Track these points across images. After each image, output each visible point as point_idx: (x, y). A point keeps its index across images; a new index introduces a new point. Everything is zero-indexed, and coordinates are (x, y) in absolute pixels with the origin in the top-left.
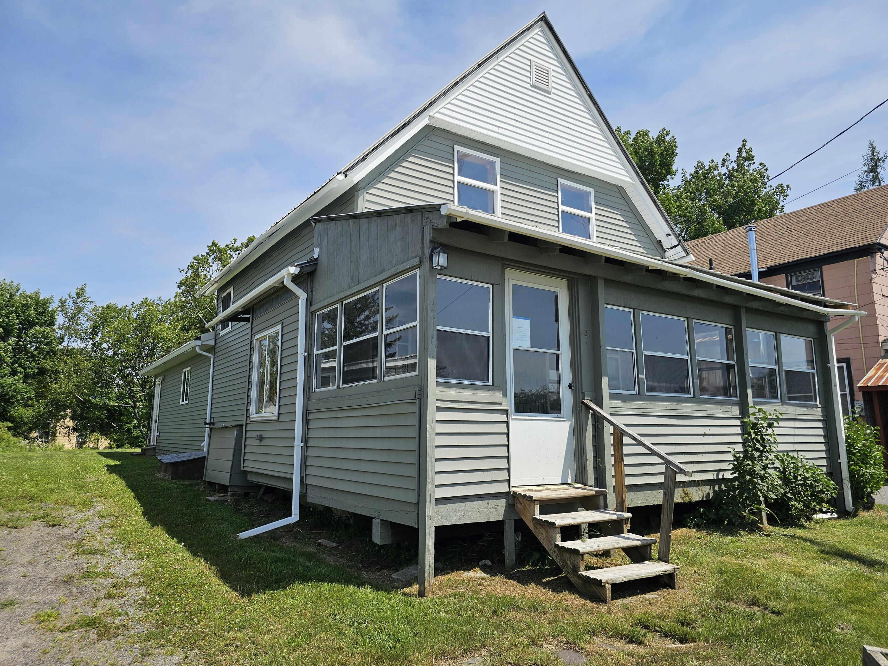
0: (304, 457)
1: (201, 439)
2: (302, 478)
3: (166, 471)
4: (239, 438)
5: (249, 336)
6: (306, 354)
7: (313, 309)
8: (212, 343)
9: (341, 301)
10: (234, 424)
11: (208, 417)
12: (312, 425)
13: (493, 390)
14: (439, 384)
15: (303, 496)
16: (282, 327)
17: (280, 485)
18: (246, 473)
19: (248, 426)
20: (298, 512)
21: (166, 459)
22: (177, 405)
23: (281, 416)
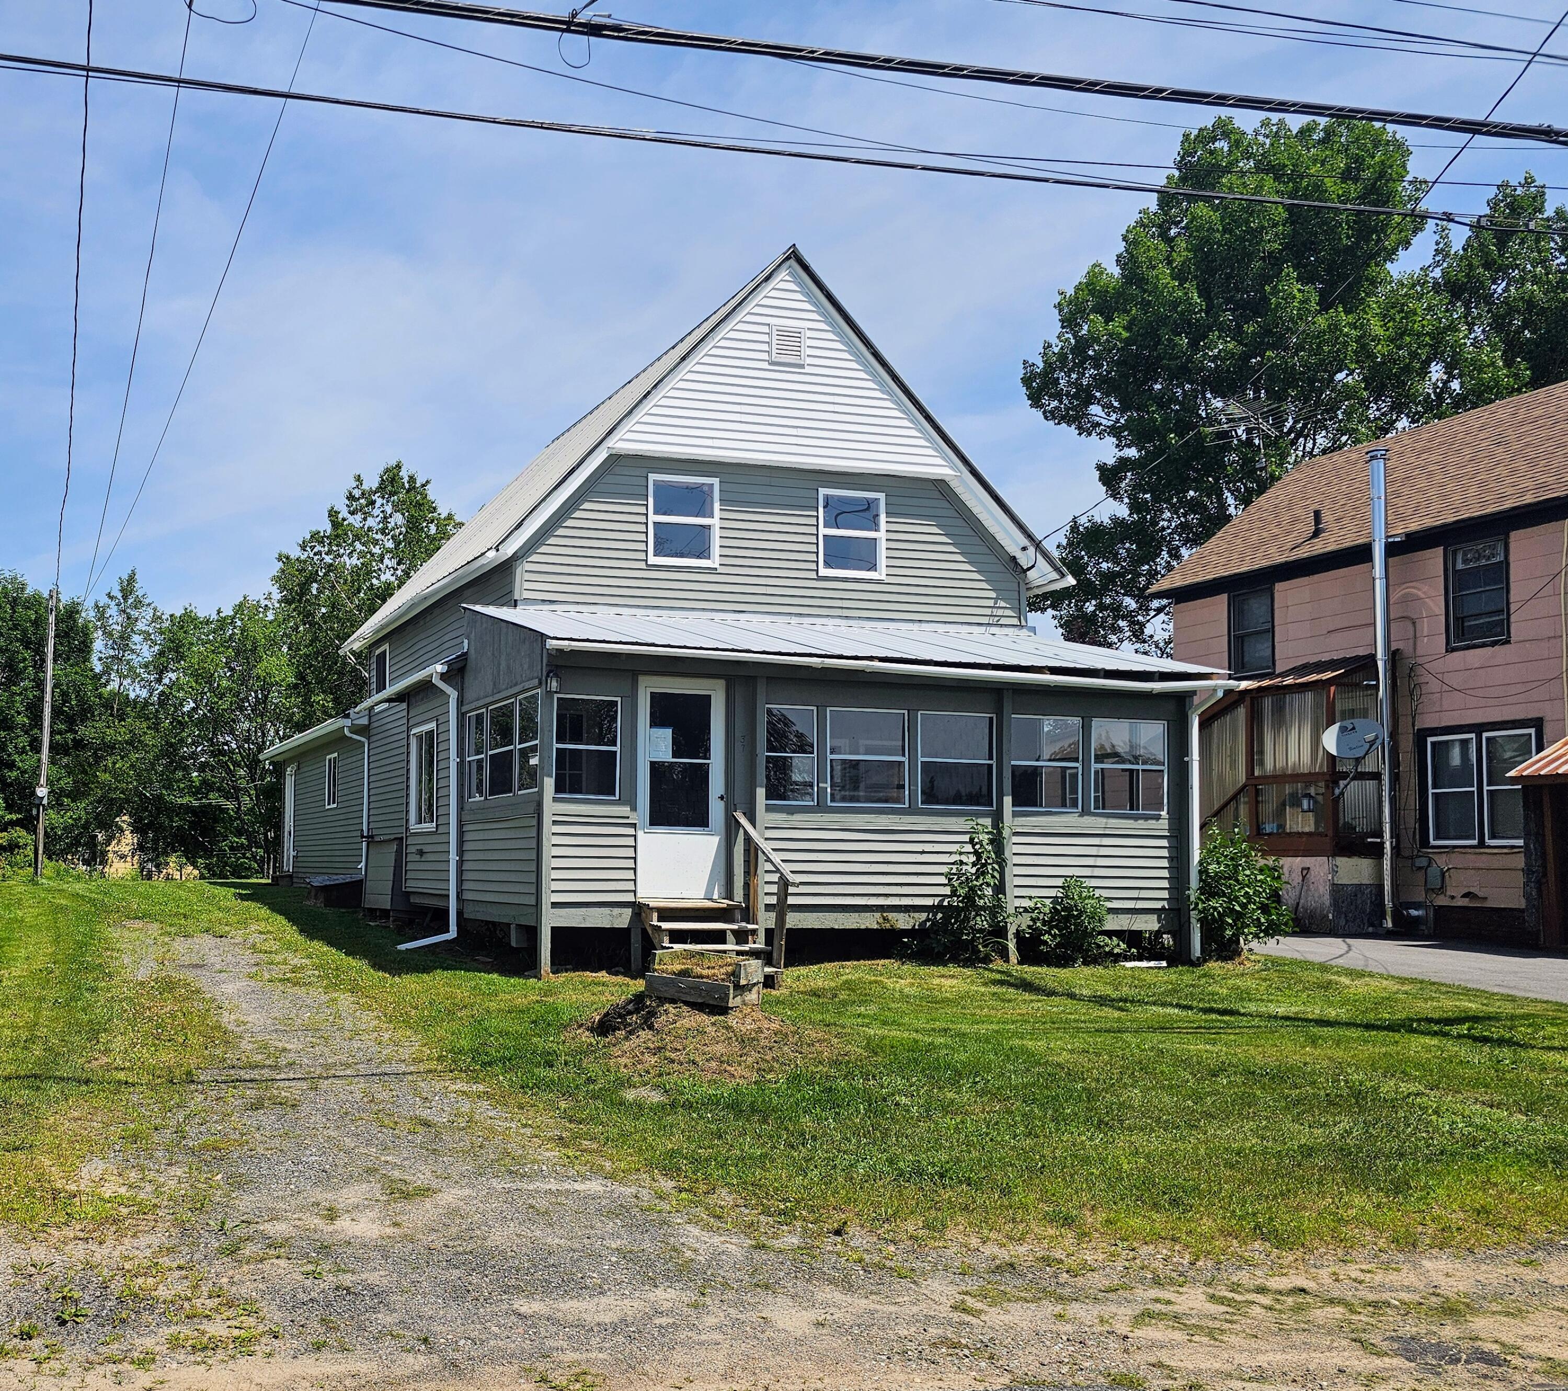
0: (460, 872)
1: (358, 859)
2: (458, 893)
3: (316, 898)
4: (399, 852)
5: (405, 728)
6: (458, 760)
7: (464, 709)
8: (365, 721)
9: (486, 706)
10: (392, 837)
11: (365, 828)
12: (467, 837)
13: (619, 804)
14: (555, 800)
15: (460, 914)
16: (437, 725)
17: (439, 903)
18: (408, 894)
19: (409, 839)
20: (456, 928)
21: (317, 881)
22: (321, 809)
23: (440, 827)
